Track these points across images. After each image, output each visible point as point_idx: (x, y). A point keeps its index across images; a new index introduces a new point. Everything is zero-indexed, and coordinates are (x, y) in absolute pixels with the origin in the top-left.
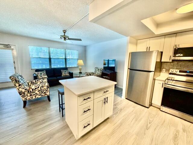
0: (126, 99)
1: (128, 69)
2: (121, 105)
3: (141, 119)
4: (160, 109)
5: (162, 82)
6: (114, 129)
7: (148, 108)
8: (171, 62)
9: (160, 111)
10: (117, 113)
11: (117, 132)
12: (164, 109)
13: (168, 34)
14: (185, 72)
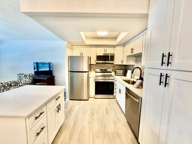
0: (70, 100)
1: (69, 71)
2: (68, 108)
3: (87, 110)
4: (95, 98)
5: (93, 79)
6: (71, 132)
7: (88, 100)
8: (95, 64)
10: (68, 116)
11: (74, 134)
12: (100, 96)
14: (102, 70)
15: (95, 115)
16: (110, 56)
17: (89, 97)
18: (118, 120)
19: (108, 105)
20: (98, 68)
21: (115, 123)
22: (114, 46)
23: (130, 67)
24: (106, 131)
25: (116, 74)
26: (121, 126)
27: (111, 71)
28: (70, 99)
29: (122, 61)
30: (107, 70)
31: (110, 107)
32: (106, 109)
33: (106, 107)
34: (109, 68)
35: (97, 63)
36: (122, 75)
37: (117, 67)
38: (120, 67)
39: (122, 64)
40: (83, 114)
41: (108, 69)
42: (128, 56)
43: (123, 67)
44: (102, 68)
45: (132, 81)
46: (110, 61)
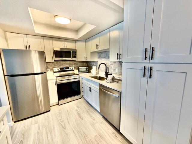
1: (5, 76)
4: (58, 104)
5: (54, 81)
7: (49, 111)
9: (59, 106)
13: (48, 36)
14: (63, 68)
15: (67, 126)
16: (71, 52)
17: (51, 106)
18: (94, 120)
19: (78, 107)
20: (56, 66)
21: (93, 125)
22: (75, 41)
23: (93, 63)
24: (88, 140)
25: (80, 72)
26: (99, 126)
27: (73, 69)
28: (14, 121)
29: (86, 58)
30: (68, 68)
31: (81, 109)
32: (78, 113)
33: (77, 111)
34: (71, 65)
35: (55, 61)
36: (86, 72)
37: (79, 64)
38: (82, 63)
39: (86, 61)
40: (49, 134)
41: (69, 66)
42: (92, 53)
43: (85, 64)
44: (62, 67)
45: (98, 76)
46: (73, 57)
